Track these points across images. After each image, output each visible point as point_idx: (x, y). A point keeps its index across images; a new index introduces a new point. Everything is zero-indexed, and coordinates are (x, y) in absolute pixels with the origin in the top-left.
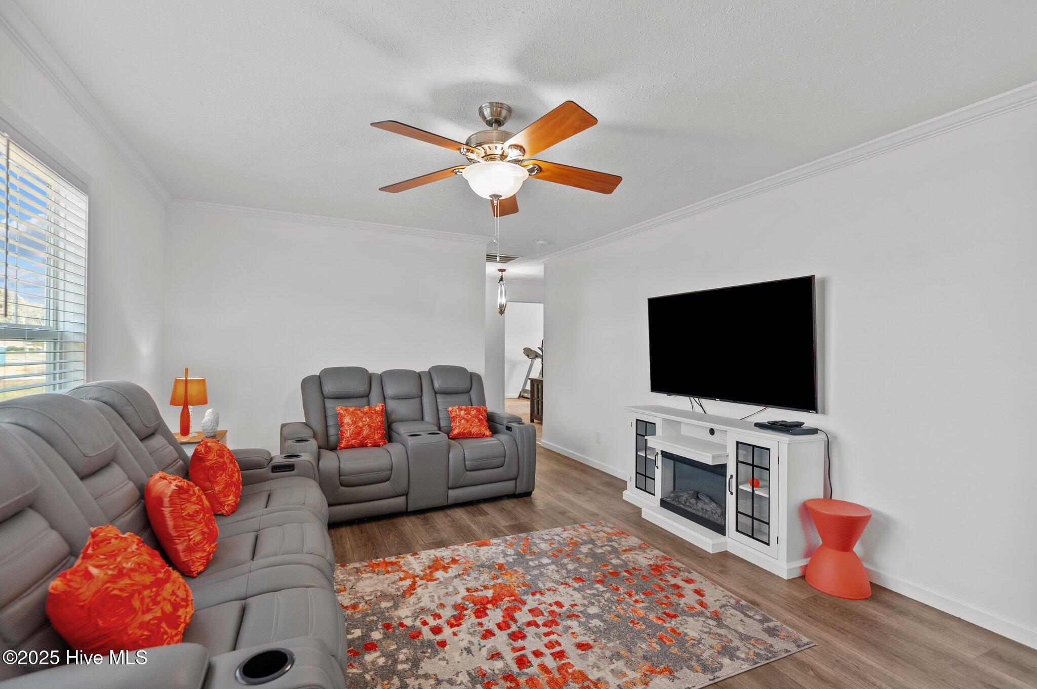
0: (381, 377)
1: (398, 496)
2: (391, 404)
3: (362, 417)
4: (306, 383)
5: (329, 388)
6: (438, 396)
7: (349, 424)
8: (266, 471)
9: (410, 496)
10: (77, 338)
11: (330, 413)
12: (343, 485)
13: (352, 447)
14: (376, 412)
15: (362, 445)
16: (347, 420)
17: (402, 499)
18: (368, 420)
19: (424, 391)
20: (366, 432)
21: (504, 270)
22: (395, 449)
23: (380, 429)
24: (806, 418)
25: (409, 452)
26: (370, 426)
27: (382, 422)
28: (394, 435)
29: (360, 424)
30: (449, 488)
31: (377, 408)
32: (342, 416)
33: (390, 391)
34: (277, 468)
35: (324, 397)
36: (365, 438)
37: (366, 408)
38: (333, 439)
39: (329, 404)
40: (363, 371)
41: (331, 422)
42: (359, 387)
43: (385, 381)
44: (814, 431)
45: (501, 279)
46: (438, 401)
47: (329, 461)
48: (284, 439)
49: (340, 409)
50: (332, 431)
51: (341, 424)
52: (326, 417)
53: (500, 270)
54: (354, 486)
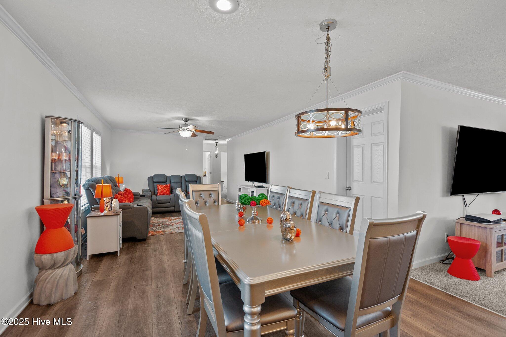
0: (170, 177)
1: (172, 207)
2: (173, 185)
3: (163, 187)
4: (149, 178)
5: (155, 180)
6: (187, 182)
7: (160, 189)
8: (139, 196)
9: (175, 207)
10: (99, 167)
11: (155, 187)
12: (158, 203)
13: (161, 195)
14: (168, 186)
15: (164, 194)
16: (160, 188)
17: (173, 208)
18: (165, 188)
19: (183, 181)
20: (164, 191)
21: (217, 142)
22: (171, 195)
23: (168, 190)
24: (264, 185)
25: (175, 196)
26: (166, 190)
27: (169, 189)
28: (173, 192)
29: (163, 189)
31: (168, 185)
32: (158, 187)
33: (172, 181)
34: (141, 196)
35: (154, 182)
36: (165, 193)
37: (165, 185)
38: (156, 193)
39: (155, 184)
40: (165, 175)
41: (156, 189)
42: (164, 180)
43: (171, 178)
44: (265, 187)
45: (216, 145)
46: (187, 184)
47: (154, 197)
48: (143, 192)
49: (158, 185)
50: (156, 191)
51: (158, 189)
52: (154, 188)
53: (216, 142)
54: (161, 204)
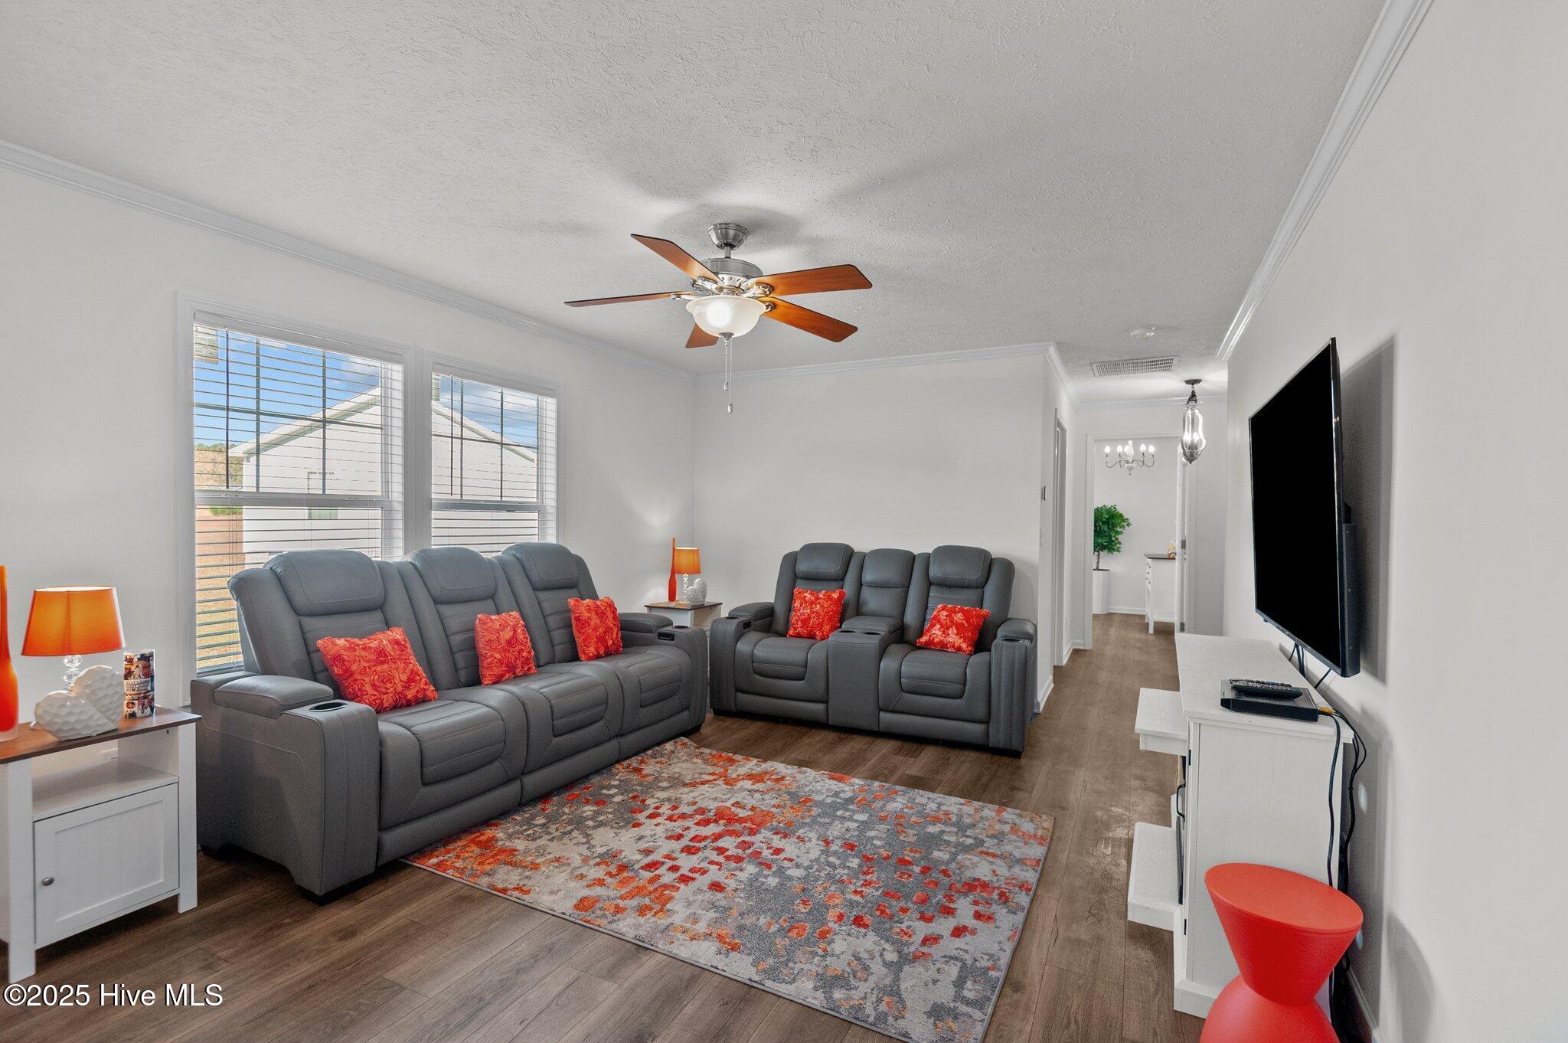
0: (863, 557)
1: (814, 701)
2: (866, 592)
3: (813, 603)
5: (804, 568)
6: (932, 588)
7: (797, 609)
9: (830, 706)
12: (756, 673)
13: (799, 636)
15: (810, 636)
16: (797, 605)
17: (820, 707)
18: (818, 606)
19: (914, 578)
20: (813, 620)
21: (1197, 381)
23: (830, 619)
25: (829, 650)
29: (808, 612)
30: (880, 710)
32: (794, 599)
33: (868, 576)
35: (798, 576)
37: (832, 592)
42: (831, 567)
43: (868, 561)
45: (1193, 395)
46: (931, 594)
49: (796, 591)
51: (792, 608)
53: (1188, 382)
54: (768, 677)
